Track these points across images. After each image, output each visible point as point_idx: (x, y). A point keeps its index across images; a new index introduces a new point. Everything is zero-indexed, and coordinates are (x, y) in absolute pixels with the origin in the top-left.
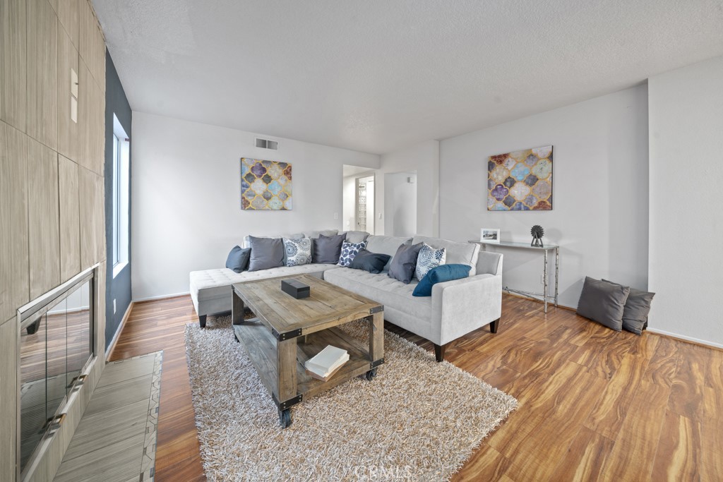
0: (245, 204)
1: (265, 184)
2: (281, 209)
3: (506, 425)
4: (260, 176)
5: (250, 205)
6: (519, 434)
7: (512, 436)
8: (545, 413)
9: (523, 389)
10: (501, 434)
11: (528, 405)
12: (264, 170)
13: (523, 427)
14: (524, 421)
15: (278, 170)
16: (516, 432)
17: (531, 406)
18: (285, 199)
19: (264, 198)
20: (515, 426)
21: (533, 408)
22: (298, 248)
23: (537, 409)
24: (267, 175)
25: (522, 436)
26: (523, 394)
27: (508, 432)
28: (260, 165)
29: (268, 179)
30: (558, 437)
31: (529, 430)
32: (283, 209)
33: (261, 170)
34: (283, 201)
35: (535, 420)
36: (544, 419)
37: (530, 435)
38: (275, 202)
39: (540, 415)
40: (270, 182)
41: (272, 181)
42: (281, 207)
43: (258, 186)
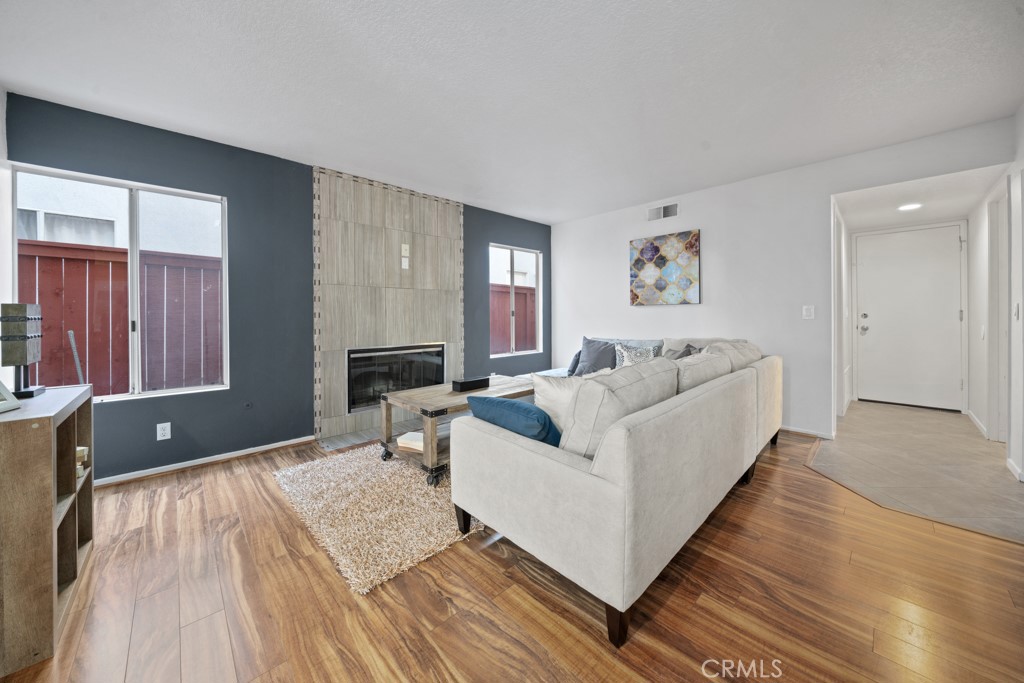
0: (634, 297)
1: (658, 270)
2: (681, 303)
3: (334, 571)
4: (651, 260)
5: (639, 300)
6: (317, 578)
7: (319, 573)
8: (331, 619)
9: (389, 615)
10: (325, 563)
11: (355, 608)
12: (657, 249)
13: (323, 585)
14: (330, 589)
15: (676, 245)
16: (321, 577)
17: (350, 610)
18: (688, 287)
19: (657, 288)
20: (329, 579)
21: (345, 610)
22: (625, 359)
23: (343, 615)
24: (661, 256)
25: (314, 580)
26: (377, 610)
27: (325, 570)
28: (652, 244)
29: (661, 261)
30: (292, 615)
31: (318, 590)
32: (685, 302)
33: (652, 253)
34: (684, 290)
35: (325, 603)
36: (324, 614)
37: (310, 588)
38: (672, 293)
39: (331, 613)
40: (664, 265)
41: (667, 264)
42: (680, 300)
43: (650, 273)
